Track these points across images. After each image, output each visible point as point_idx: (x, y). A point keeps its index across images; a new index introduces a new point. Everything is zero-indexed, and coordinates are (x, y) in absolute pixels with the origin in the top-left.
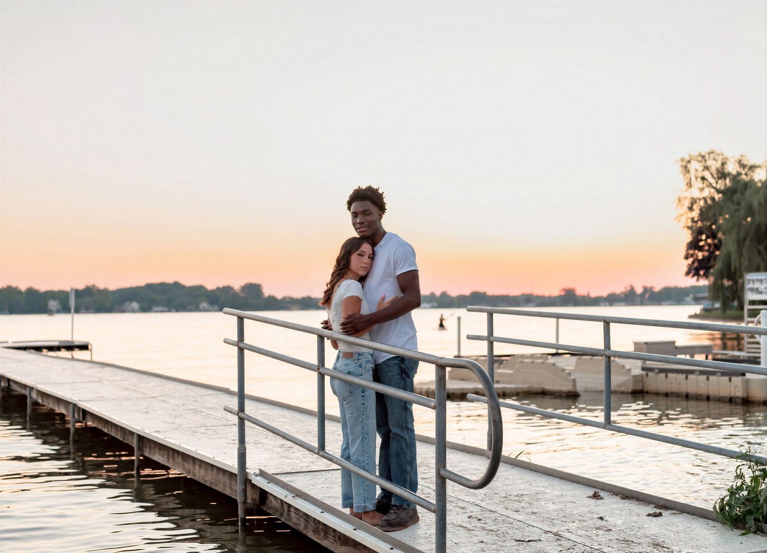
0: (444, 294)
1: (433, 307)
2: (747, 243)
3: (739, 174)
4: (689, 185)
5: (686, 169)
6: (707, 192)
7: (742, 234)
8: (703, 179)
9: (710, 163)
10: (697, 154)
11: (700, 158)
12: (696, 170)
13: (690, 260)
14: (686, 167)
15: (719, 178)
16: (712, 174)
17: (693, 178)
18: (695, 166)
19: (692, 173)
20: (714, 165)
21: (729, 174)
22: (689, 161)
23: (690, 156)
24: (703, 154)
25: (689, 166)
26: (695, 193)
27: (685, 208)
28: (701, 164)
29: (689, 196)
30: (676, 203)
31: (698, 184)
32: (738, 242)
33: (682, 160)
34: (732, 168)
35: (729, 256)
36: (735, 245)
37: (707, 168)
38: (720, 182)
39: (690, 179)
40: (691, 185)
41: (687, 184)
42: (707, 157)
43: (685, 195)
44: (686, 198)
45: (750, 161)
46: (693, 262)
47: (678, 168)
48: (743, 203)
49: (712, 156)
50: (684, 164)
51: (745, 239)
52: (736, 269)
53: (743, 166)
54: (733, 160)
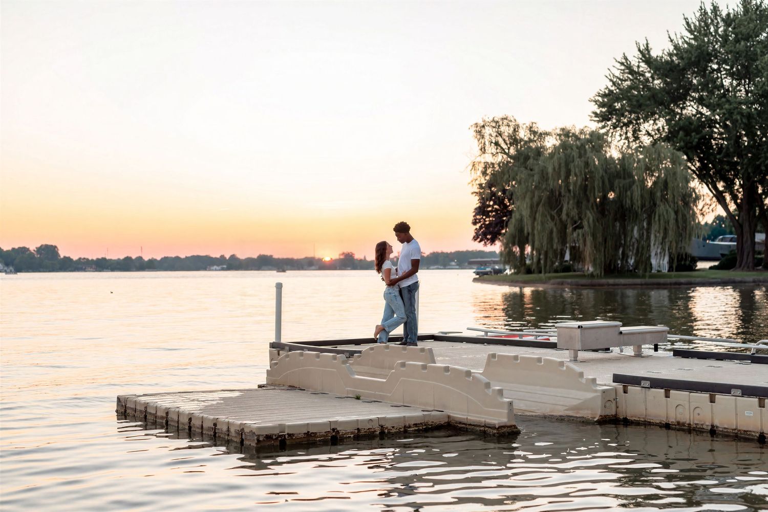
0: (233, 257)
1: (223, 269)
2: (540, 208)
3: (530, 140)
4: (483, 150)
5: (480, 133)
6: (500, 158)
7: (536, 199)
8: (497, 144)
9: (502, 129)
10: (491, 119)
11: (494, 124)
12: (491, 135)
13: (478, 226)
14: (480, 132)
15: (511, 144)
16: (504, 140)
17: (487, 143)
18: (488, 131)
19: (487, 137)
20: (506, 131)
21: (521, 140)
22: (483, 126)
23: (484, 121)
24: (496, 119)
25: (483, 131)
26: (489, 158)
27: (479, 173)
28: (494, 129)
29: (483, 161)
30: (471, 167)
31: (491, 149)
32: (532, 207)
33: (476, 124)
34: (523, 134)
35: (521, 220)
36: (529, 210)
37: (500, 134)
38: (512, 148)
39: (484, 144)
40: (485, 150)
41: (481, 150)
42: (501, 123)
43: (478, 159)
44: (480, 163)
45: (541, 128)
46: (481, 227)
47: (472, 133)
48: (536, 169)
49: (505, 122)
50: (478, 129)
51: (538, 205)
52: (528, 234)
53: (535, 133)
54: (524, 126)
